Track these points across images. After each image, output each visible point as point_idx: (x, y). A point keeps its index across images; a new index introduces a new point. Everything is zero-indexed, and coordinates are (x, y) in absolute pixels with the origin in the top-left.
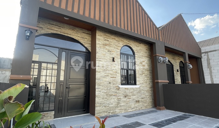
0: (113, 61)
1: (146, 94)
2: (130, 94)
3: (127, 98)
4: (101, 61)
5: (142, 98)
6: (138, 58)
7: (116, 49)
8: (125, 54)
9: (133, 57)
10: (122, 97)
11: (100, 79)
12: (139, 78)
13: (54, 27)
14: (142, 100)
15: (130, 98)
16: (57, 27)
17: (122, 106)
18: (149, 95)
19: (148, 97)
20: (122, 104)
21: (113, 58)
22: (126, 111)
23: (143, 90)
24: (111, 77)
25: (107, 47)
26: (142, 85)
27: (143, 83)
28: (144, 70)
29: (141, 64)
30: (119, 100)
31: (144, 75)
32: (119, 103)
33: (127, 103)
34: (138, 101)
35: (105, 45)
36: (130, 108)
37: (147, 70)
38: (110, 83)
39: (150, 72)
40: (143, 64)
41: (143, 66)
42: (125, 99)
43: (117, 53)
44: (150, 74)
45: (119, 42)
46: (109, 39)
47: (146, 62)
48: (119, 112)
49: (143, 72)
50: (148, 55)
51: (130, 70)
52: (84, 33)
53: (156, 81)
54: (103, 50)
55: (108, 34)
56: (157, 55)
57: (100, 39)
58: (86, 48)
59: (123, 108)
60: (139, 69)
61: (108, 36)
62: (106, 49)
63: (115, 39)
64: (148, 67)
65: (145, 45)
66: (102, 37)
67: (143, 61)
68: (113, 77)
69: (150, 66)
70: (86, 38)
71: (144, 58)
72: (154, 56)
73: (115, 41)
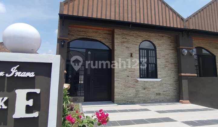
0: (131, 56)
1: (169, 87)
2: (150, 87)
3: (146, 90)
4: (119, 57)
5: (164, 91)
6: (160, 52)
7: (134, 45)
8: (144, 49)
9: (154, 51)
10: (140, 89)
11: (118, 73)
12: (161, 71)
13: (81, 33)
14: (165, 93)
15: (150, 91)
16: (84, 32)
17: (141, 97)
18: (173, 89)
19: (171, 90)
20: (141, 95)
21: (131, 54)
22: (145, 102)
23: (165, 83)
24: (129, 71)
25: (125, 44)
26: (164, 78)
27: (165, 77)
28: (167, 64)
29: (163, 58)
30: (137, 91)
31: (167, 68)
32: (137, 94)
33: (146, 95)
34: (159, 94)
35: (123, 43)
36: (150, 99)
37: (172, 64)
38: (128, 76)
39: (176, 66)
40: (166, 57)
41: (167, 59)
42: (144, 91)
43: (135, 49)
44: (175, 67)
45: (137, 38)
46: (127, 37)
47: (170, 55)
48: (138, 102)
49: (166, 66)
50: (172, 48)
51: (151, 64)
52: (106, 34)
53: (179, 75)
54: (121, 47)
55: (126, 32)
56: (181, 47)
57: (118, 38)
58: (107, 46)
59: (141, 99)
60: (161, 62)
61: (126, 34)
62: (124, 46)
63: (133, 36)
64: (172, 60)
65: (169, 38)
66: (120, 36)
67: (166, 55)
68: (131, 71)
69: (175, 59)
70: (107, 38)
71: (168, 52)
72: (178, 48)
73: (133, 37)
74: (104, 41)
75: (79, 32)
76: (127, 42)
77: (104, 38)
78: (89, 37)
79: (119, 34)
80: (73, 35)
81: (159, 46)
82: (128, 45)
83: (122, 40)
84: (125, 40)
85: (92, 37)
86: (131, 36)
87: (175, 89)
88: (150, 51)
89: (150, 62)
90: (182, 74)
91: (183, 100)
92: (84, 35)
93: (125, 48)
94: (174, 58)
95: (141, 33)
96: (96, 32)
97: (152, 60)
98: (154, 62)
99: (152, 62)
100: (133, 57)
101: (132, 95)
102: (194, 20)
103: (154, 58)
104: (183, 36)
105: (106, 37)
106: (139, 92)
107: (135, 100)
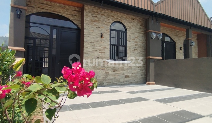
0: (102, 36)
1: (138, 70)
2: (120, 69)
3: (116, 72)
4: (89, 37)
5: (133, 74)
6: (130, 34)
7: (105, 25)
8: (115, 30)
9: (124, 33)
10: (110, 72)
11: (87, 54)
12: (130, 54)
13: (45, 6)
14: (133, 75)
15: (119, 73)
16: (48, 6)
17: (110, 79)
18: (141, 71)
19: (139, 73)
20: (111, 78)
21: (102, 34)
22: (114, 84)
24: (99, 53)
25: (96, 24)
28: (137, 47)
29: (133, 40)
30: (107, 73)
31: (136, 51)
32: (107, 76)
33: (115, 77)
34: (128, 76)
35: (94, 21)
36: (119, 82)
37: (141, 47)
38: (98, 58)
39: (144, 49)
40: (136, 40)
41: (136, 42)
42: (114, 73)
43: (106, 29)
44: (143, 51)
45: (109, 18)
46: (98, 16)
47: (139, 38)
48: (107, 84)
49: (136, 49)
50: (142, 31)
51: (121, 46)
52: (74, 10)
53: (147, 58)
54: (91, 26)
55: (97, 10)
56: (150, 31)
57: (88, 16)
58: (76, 25)
59: (111, 81)
60: (131, 45)
61: (97, 13)
62: (95, 25)
63: (105, 15)
64: (141, 44)
65: (139, 21)
66: (91, 13)
67: (136, 38)
68: (101, 53)
69: (144, 43)
70: (76, 16)
71: (138, 35)
72: (147, 32)
73: (104, 17)
74: (72, 18)
75: (41, 4)
76: (98, 21)
77: (73, 15)
78: (55, 12)
79: (89, 12)
80: (34, 7)
81: (129, 29)
82: (99, 25)
83: (93, 18)
84: (96, 19)
85: (57, 12)
86: (102, 15)
87: (142, 71)
88: (120, 33)
89: (120, 44)
90: (150, 57)
91: (149, 81)
92: (48, 9)
93: (95, 27)
94: (143, 41)
95: (112, 13)
96: (63, 8)
97: (122, 42)
98: (124, 45)
99: (122, 45)
100: (103, 38)
101: (101, 77)
102: (162, 6)
103: (124, 40)
104: (152, 20)
105: (75, 14)
106: (108, 74)
107: (105, 83)
